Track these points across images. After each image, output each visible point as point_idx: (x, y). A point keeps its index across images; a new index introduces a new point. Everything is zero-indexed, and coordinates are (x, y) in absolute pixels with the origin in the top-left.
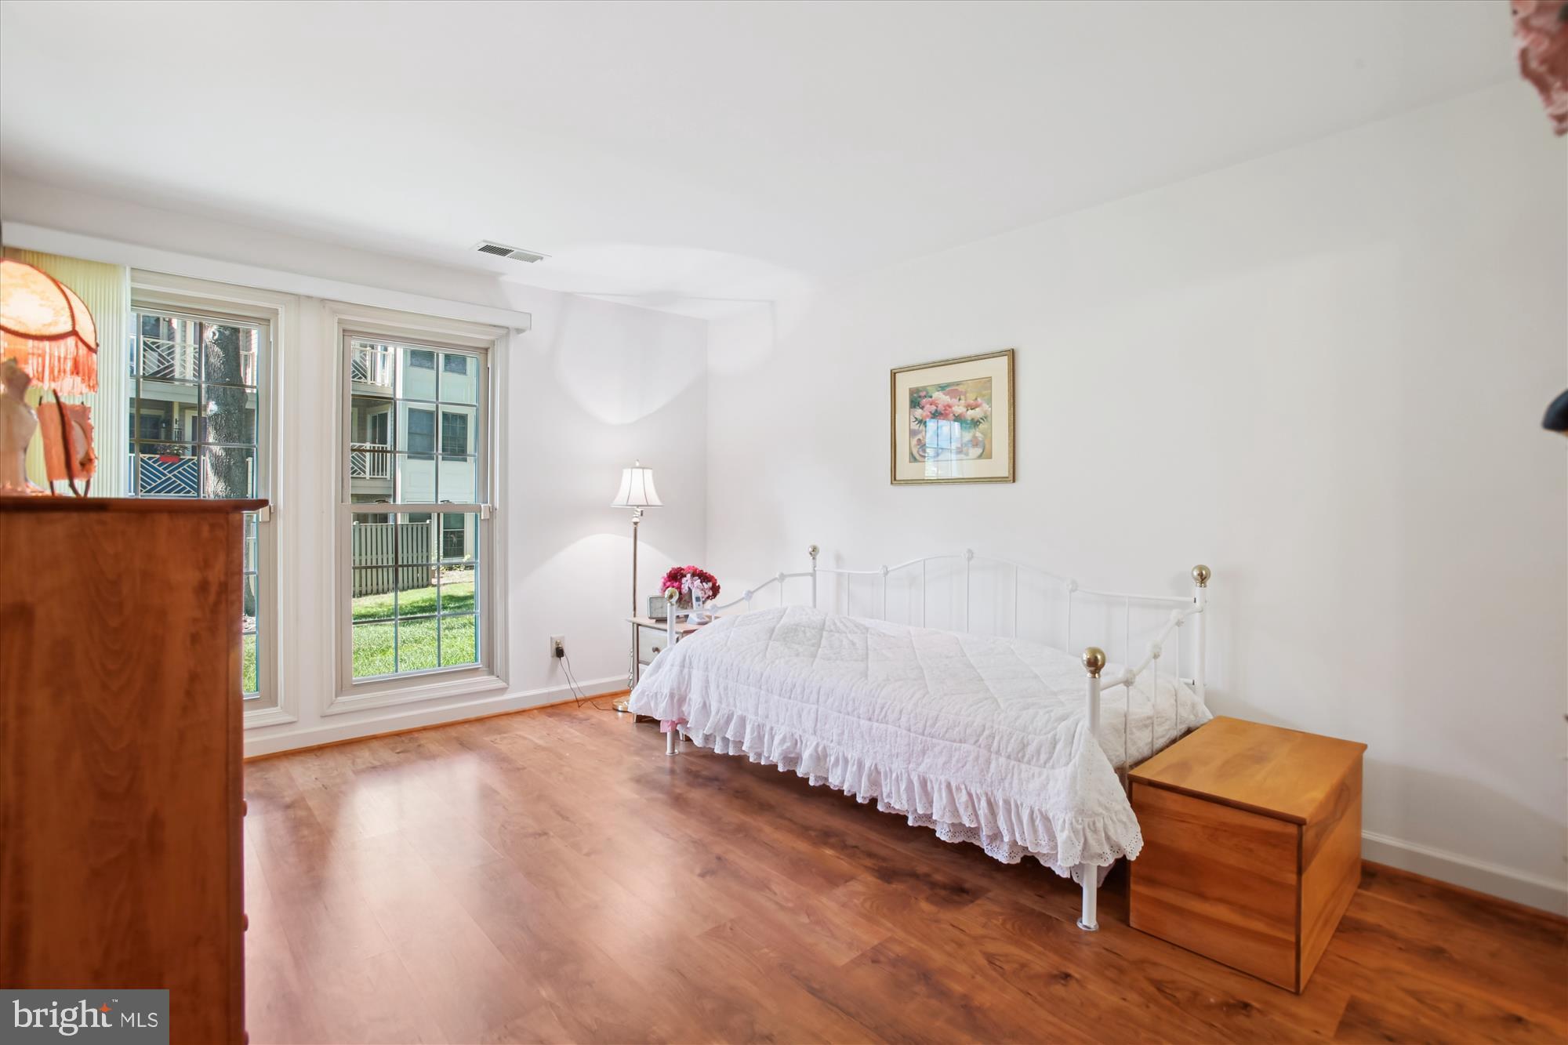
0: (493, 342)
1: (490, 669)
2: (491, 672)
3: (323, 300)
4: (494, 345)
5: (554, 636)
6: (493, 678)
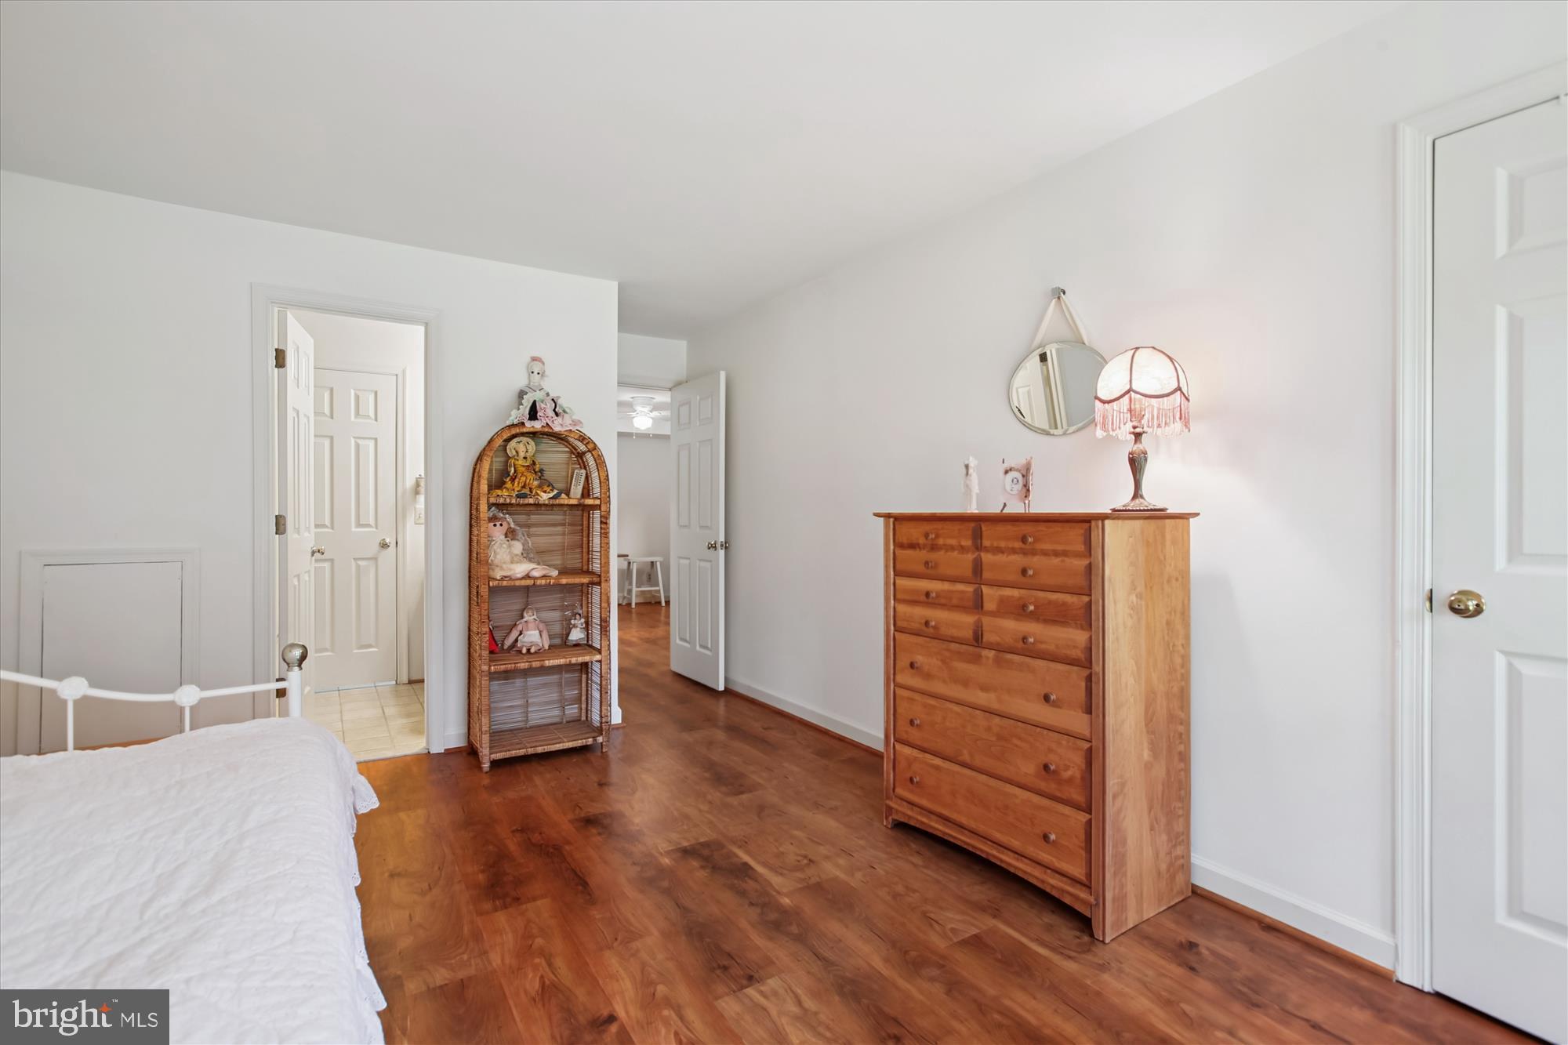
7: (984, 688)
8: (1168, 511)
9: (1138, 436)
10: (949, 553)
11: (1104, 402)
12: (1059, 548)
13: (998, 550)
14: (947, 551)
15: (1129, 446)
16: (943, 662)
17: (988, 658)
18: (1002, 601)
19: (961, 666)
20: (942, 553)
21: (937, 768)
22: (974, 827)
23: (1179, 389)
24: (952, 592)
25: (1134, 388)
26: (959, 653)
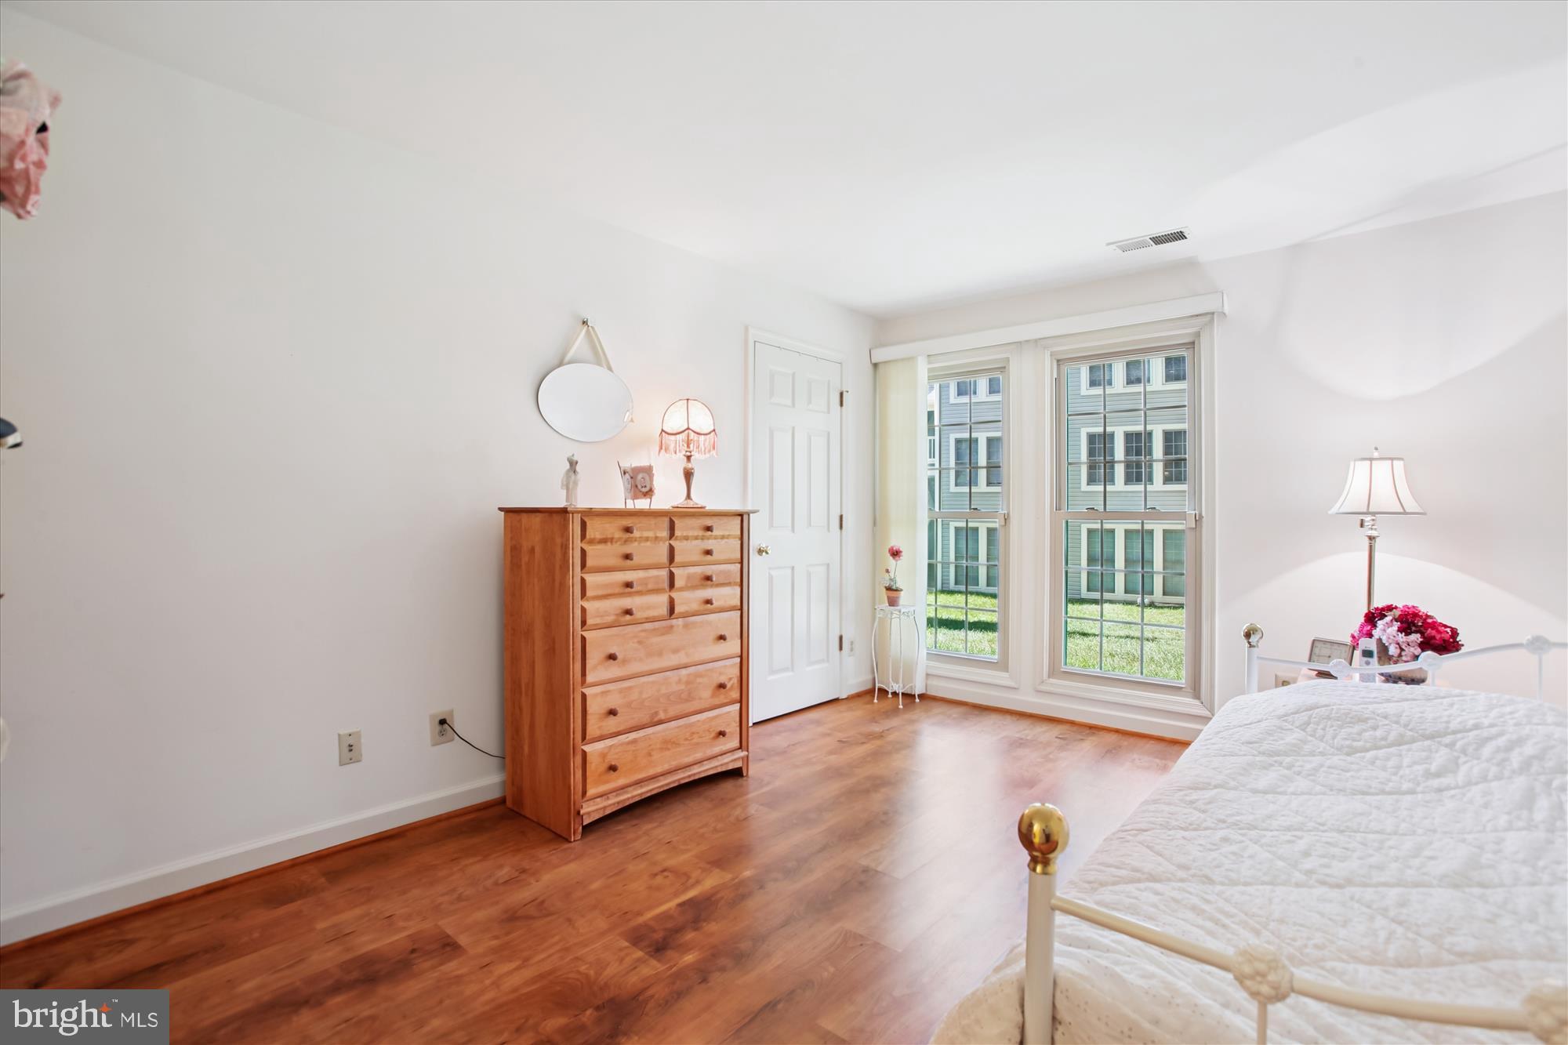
0: (1198, 334)
1: (1196, 691)
2: (1197, 695)
3: (1036, 341)
4: (1199, 336)
5: (1279, 674)
6: (1197, 702)
7: (676, 651)
8: (707, 508)
9: (689, 458)
10: (642, 544)
11: (668, 434)
12: (727, 533)
13: (686, 538)
14: (640, 542)
15: (683, 464)
16: (640, 642)
17: (678, 626)
18: (689, 577)
19: (656, 640)
20: (636, 544)
21: (634, 741)
22: (668, 768)
23: (714, 430)
24: (645, 578)
25: (690, 427)
26: (654, 630)
